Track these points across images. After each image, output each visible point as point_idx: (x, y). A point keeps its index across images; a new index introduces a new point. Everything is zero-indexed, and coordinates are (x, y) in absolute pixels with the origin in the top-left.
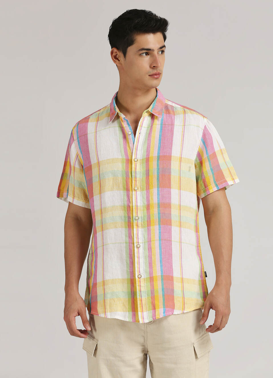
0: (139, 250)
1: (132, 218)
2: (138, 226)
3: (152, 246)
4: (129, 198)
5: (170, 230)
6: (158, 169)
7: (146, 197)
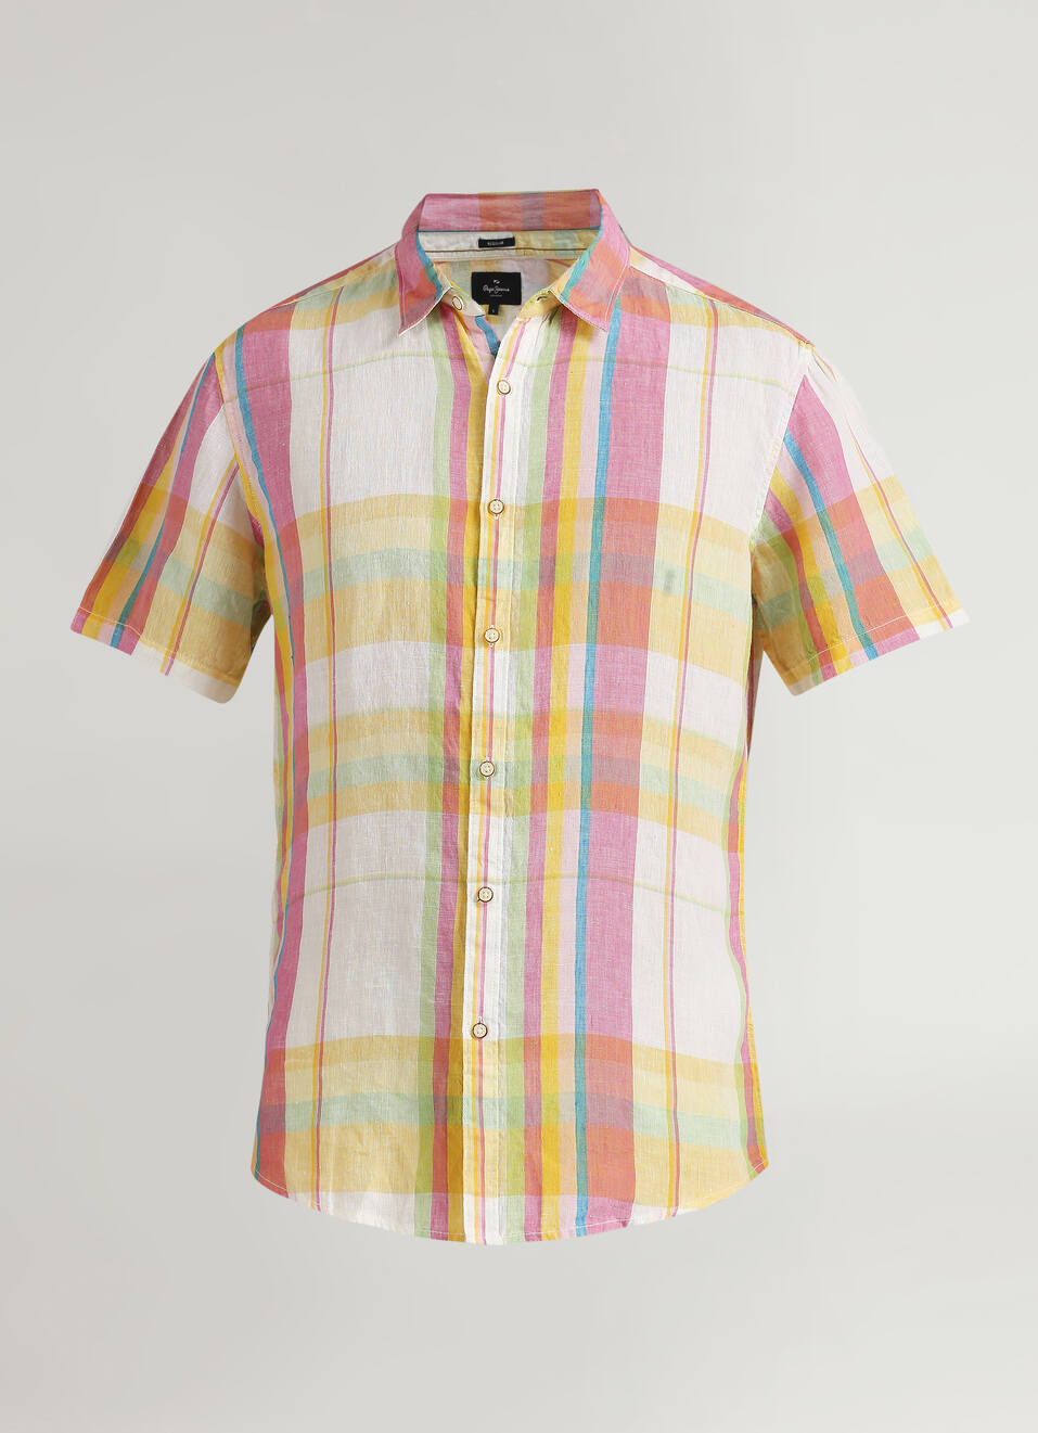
0: (485, 913)
1: (462, 766)
2: (489, 805)
3: (548, 900)
4: (455, 676)
5: (631, 834)
6: (598, 557)
7: (536, 678)
